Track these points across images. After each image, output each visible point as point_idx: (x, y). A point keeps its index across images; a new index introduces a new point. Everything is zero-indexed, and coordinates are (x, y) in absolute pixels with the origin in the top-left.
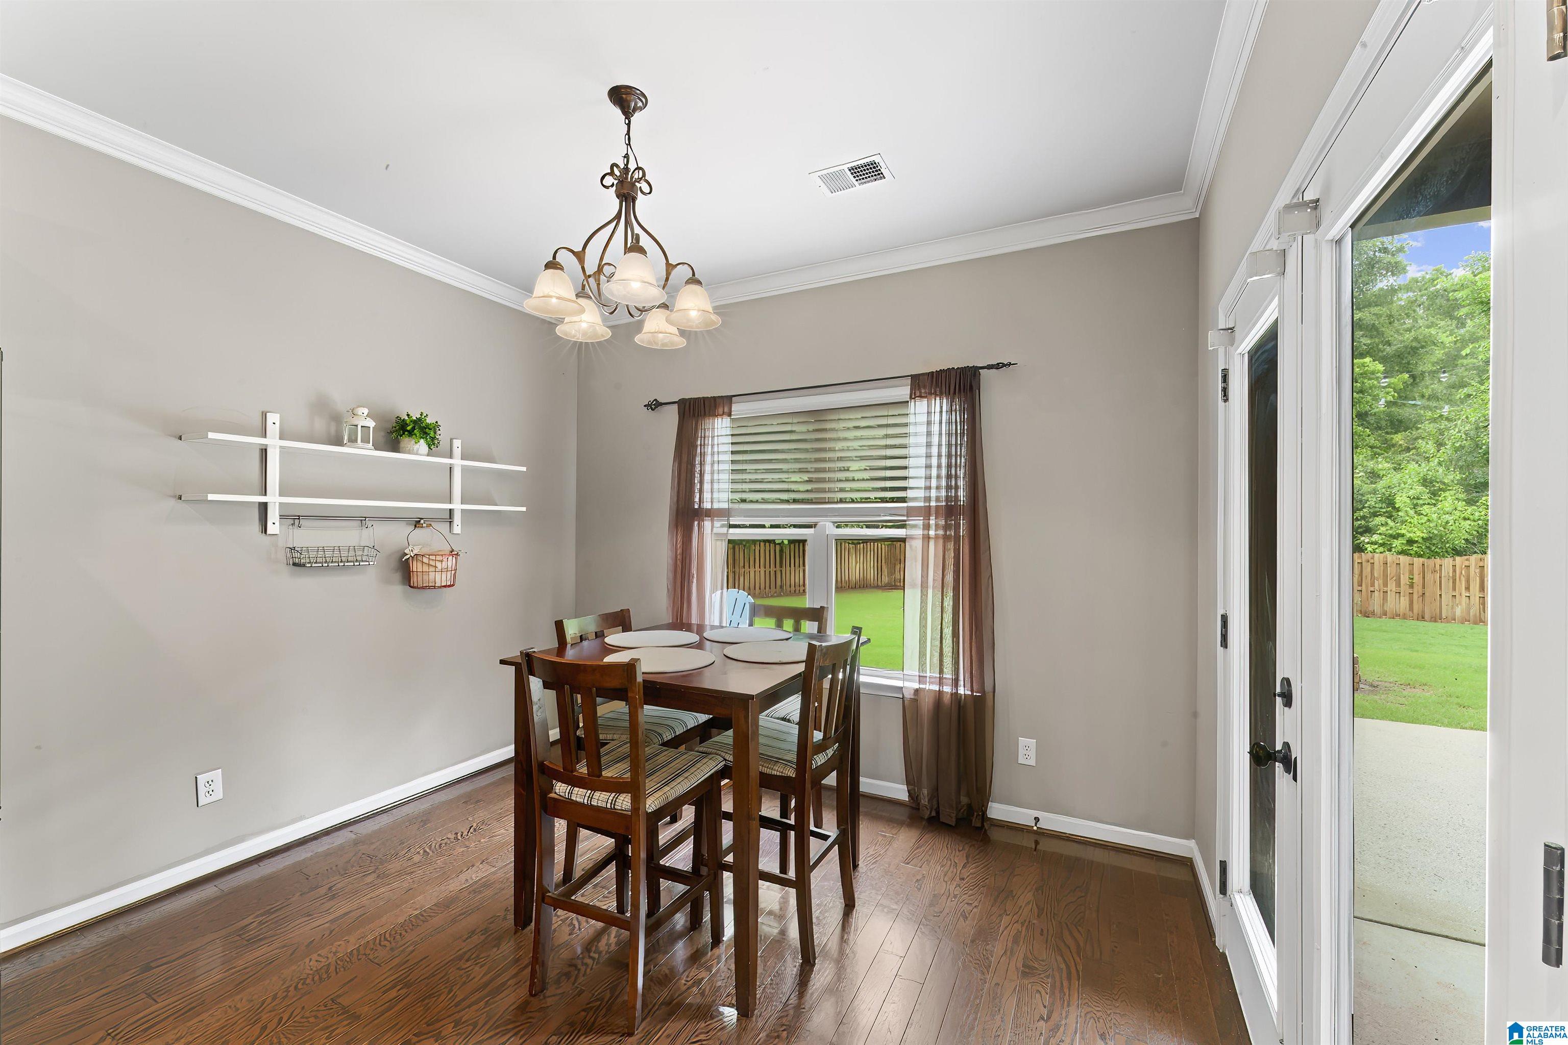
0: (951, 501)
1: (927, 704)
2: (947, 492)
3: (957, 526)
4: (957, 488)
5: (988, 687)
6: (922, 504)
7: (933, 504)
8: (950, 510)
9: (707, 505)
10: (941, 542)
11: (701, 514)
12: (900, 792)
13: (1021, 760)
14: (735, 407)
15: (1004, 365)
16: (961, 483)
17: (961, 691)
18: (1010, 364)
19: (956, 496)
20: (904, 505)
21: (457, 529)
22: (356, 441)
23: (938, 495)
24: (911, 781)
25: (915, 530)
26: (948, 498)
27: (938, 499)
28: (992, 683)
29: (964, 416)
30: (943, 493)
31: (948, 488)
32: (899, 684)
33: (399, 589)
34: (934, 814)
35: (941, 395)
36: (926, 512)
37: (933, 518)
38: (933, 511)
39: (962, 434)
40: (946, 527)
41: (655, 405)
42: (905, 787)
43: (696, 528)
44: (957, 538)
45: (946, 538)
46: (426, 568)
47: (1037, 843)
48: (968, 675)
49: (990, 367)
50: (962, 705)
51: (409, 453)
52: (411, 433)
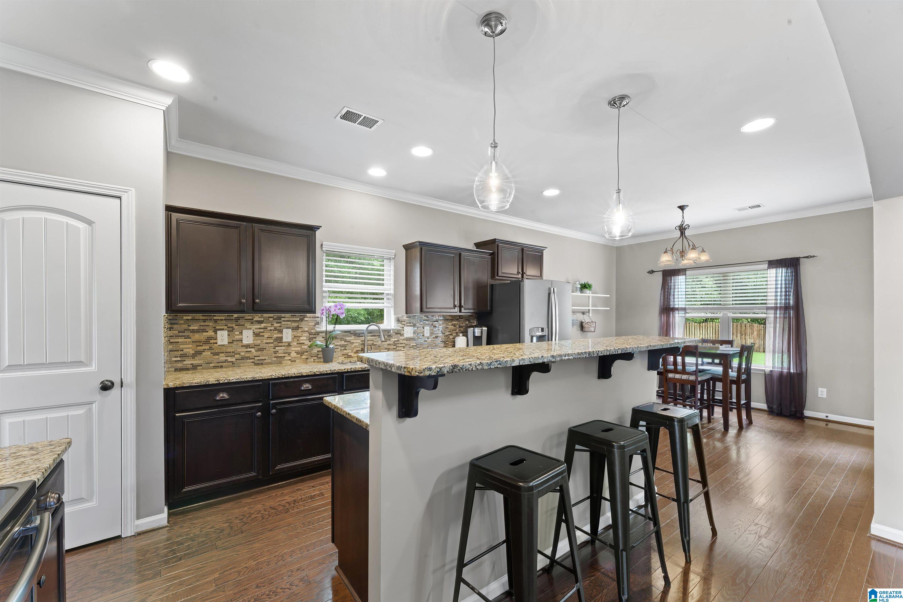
0: (787, 304)
1: (776, 375)
2: (785, 301)
3: (790, 314)
4: (789, 299)
5: (804, 370)
6: (773, 305)
7: (778, 305)
8: (786, 308)
9: (676, 306)
10: (782, 320)
11: (674, 309)
12: (764, 406)
13: (819, 396)
14: (687, 272)
15: (811, 257)
16: (791, 298)
17: (792, 371)
18: (814, 256)
19: (789, 303)
20: (765, 305)
21: (591, 315)
22: (577, 291)
23: (781, 302)
24: (768, 402)
25: (771, 315)
26: (785, 303)
27: (780, 303)
28: (806, 368)
29: (793, 274)
30: (783, 301)
31: (786, 299)
32: (764, 369)
33: (579, 332)
34: (779, 412)
35: (782, 267)
36: (775, 308)
37: (778, 310)
38: (778, 308)
39: (792, 280)
40: (784, 314)
41: (652, 272)
42: (766, 405)
43: (671, 315)
44: (790, 317)
45: (784, 318)
46: (588, 326)
47: (827, 425)
48: (795, 366)
49: (804, 257)
50: (792, 376)
51: (586, 293)
52: (587, 288)
